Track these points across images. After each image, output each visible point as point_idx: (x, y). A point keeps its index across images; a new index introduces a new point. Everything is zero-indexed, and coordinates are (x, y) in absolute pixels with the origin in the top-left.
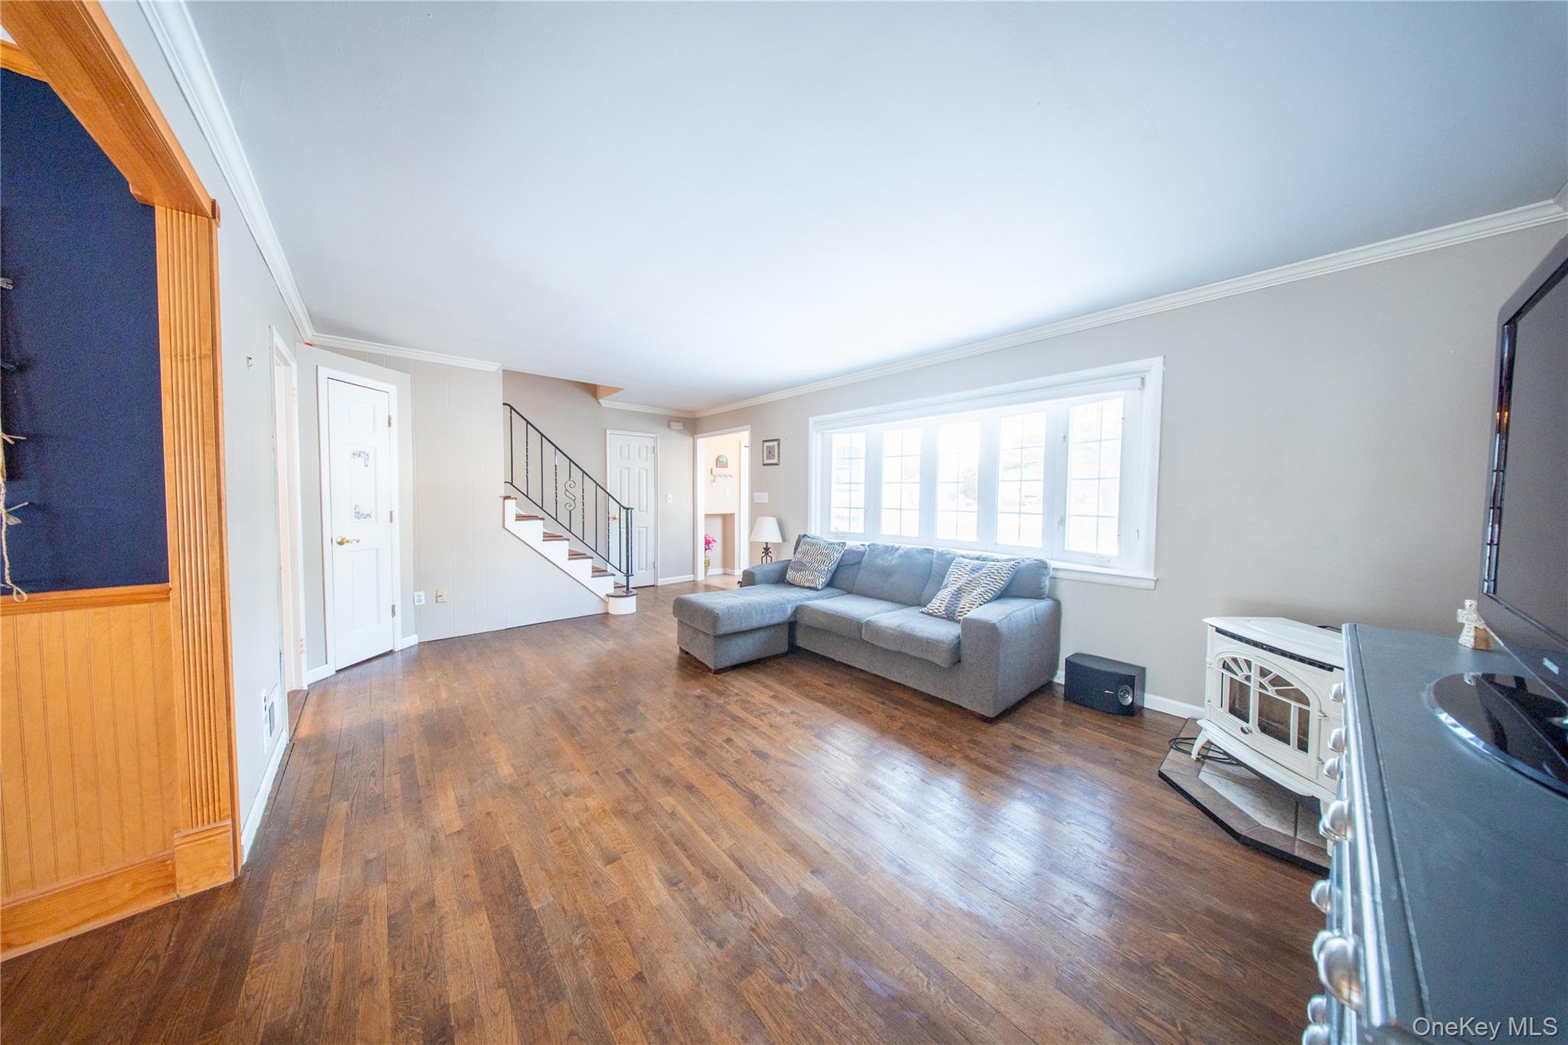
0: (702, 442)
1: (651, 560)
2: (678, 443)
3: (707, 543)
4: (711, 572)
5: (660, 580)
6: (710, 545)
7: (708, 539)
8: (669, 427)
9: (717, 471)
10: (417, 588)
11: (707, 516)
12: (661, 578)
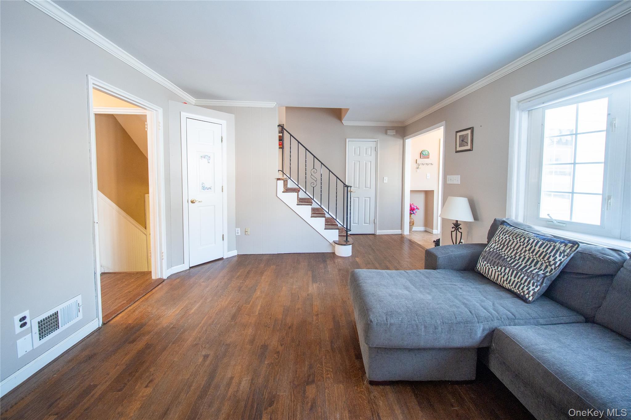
0: (410, 142)
1: (372, 218)
2: (394, 143)
3: (412, 210)
4: (415, 228)
5: (377, 231)
6: (414, 211)
7: (413, 207)
8: (386, 133)
9: (420, 161)
10: (237, 226)
11: (412, 192)
12: (378, 230)
